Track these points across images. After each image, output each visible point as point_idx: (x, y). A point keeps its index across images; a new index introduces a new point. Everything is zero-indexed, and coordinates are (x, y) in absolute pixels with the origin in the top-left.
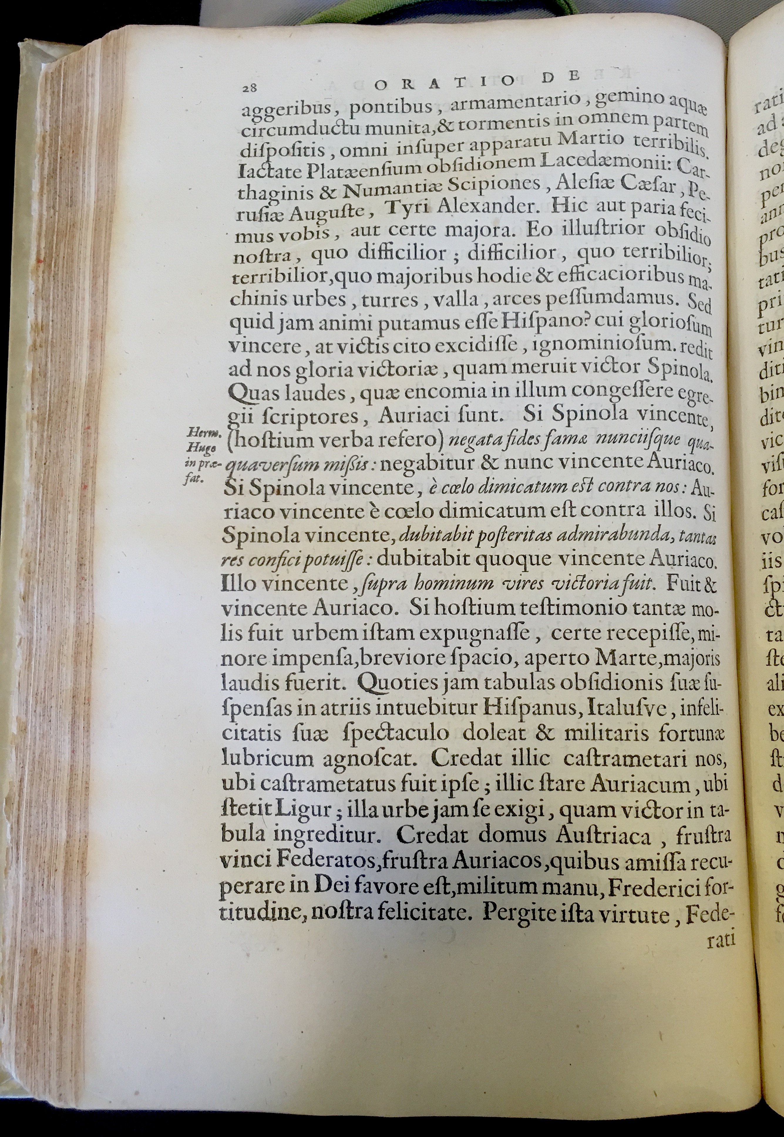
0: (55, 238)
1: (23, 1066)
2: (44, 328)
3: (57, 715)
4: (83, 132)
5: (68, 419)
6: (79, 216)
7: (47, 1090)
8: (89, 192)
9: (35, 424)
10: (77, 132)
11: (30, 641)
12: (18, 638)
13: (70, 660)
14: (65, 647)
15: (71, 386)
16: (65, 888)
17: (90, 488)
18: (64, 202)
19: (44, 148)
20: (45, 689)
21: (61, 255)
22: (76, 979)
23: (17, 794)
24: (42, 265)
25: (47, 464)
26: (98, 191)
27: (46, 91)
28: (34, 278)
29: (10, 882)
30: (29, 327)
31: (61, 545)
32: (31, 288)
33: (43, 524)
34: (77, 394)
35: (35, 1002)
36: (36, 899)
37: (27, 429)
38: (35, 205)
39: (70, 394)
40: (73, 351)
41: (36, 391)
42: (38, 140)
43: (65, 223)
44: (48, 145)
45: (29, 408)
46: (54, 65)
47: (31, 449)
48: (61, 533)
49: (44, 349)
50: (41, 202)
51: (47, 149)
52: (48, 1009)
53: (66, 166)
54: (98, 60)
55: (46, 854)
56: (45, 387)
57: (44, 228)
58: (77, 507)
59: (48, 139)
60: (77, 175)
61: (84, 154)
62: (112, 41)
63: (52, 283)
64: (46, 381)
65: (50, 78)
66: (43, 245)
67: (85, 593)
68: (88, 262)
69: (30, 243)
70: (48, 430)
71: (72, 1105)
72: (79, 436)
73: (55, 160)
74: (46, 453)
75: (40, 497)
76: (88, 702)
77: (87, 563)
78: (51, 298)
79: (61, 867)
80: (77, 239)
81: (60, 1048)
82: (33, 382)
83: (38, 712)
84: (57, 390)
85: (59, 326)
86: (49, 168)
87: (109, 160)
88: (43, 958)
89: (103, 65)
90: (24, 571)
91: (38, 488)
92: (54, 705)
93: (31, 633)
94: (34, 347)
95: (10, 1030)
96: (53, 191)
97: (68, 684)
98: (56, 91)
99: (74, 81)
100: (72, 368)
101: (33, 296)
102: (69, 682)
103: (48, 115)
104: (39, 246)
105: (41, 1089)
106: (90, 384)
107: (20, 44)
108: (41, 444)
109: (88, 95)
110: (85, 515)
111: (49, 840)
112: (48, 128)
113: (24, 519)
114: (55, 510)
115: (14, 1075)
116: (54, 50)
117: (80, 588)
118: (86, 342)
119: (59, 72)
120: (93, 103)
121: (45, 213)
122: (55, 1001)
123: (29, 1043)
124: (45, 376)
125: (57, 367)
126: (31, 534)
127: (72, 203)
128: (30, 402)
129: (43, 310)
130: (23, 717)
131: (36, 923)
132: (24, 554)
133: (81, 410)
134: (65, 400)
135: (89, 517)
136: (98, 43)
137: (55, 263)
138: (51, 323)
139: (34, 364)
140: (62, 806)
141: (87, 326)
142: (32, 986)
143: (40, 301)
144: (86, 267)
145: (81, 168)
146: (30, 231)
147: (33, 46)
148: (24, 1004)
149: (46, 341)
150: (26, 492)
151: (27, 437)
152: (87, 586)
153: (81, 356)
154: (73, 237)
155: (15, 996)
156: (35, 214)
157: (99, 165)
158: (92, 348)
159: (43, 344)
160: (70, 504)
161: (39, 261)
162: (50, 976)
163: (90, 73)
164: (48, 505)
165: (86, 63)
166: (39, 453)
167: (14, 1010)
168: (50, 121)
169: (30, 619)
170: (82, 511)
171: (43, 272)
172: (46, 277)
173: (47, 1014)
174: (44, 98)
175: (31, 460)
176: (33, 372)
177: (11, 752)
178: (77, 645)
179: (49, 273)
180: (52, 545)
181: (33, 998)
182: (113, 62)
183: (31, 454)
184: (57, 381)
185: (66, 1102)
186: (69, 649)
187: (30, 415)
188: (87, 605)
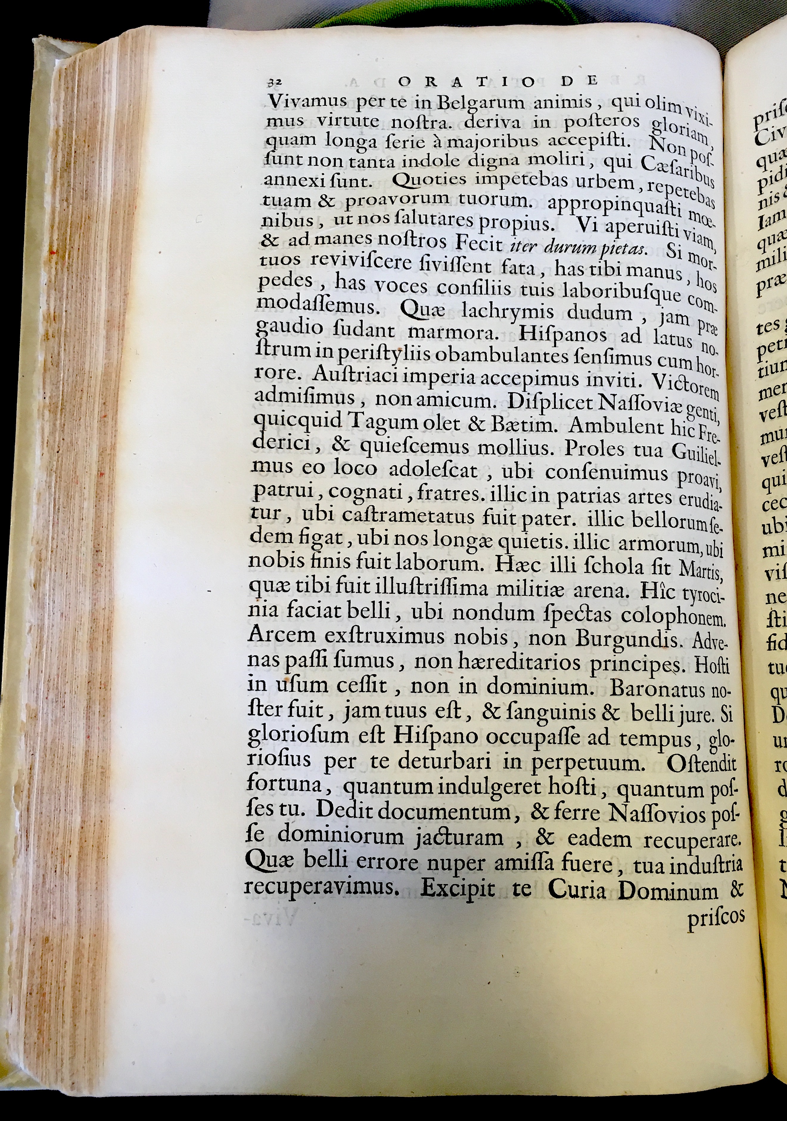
0: (69, 230)
1: (33, 1055)
2: (57, 319)
3: (71, 701)
4: (99, 127)
5: (83, 408)
6: (95, 209)
7: (59, 1079)
8: (105, 187)
9: (47, 413)
10: (93, 127)
11: (41, 628)
12: (28, 625)
13: (86, 645)
14: (80, 633)
15: (86, 376)
16: (79, 874)
17: (106, 476)
18: (78, 195)
19: (57, 142)
20: (58, 675)
21: (76, 246)
22: (91, 965)
23: (27, 782)
24: (55, 256)
25: (60, 452)
26: (114, 185)
27: (60, 86)
28: (47, 269)
29: (19, 871)
30: (41, 318)
31: (76, 533)
32: (44, 278)
33: (57, 511)
34: (93, 382)
35: (47, 989)
36: (47, 886)
37: (39, 418)
38: (48, 198)
39: (86, 383)
40: (88, 342)
41: (48, 381)
42: (51, 134)
43: (79, 216)
44: (61, 139)
45: (41, 398)
46: (69, 61)
47: (43, 438)
48: (76, 520)
49: (57, 339)
50: (54, 194)
51: (60, 143)
52: (61, 996)
53: (81, 159)
54: (115, 57)
55: (59, 840)
56: (58, 376)
57: (57, 220)
58: (93, 494)
59: (61, 133)
60: (94, 170)
61: (101, 148)
62: (130, 40)
63: (66, 274)
64: (58, 371)
65: (64, 74)
66: (55, 237)
67: (102, 580)
68: (105, 255)
69: (43, 234)
70: (61, 419)
71: (85, 1093)
72: (96, 425)
73: (69, 154)
74: (59, 441)
75: (53, 485)
76: (105, 686)
77: (104, 550)
78: (65, 289)
79: (75, 853)
80: (93, 231)
81: (73, 1037)
82: (45, 370)
83: (50, 698)
84: (70, 380)
85: (73, 316)
86: (62, 162)
87: (127, 154)
88: (55, 945)
89: (120, 63)
90: (34, 558)
91: (51, 476)
92: (68, 691)
93: (42, 620)
94: (47, 337)
95: (18, 1020)
96: (66, 185)
97: (83, 671)
98: (70, 86)
99: (90, 77)
100: (88, 358)
101: (45, 287)
102: (84, 667)
103: (62, 110)
104: (51, 238)
105: (52, 1079)
106: (106, 374)
107: (34, 40)
108: (52, 433)
109: (104, 91)
110: (101, 503)
111: (61, 825)
112: (61, 122)
113: (35, 507)
114: (69, 497)
115: (22, 1065)
116: (68, 47)
117: (97, 575)
118: (103, 332)
119: (74, 69)
120: (110, 99)
121: (58, 205)
122: (68, 989)
123: (40, 1032)
124: (58, 366)
125: (71, 357)
126: (41, 522)
127: (87, 195)
128: (42, 391)
129: (55, 301)
130: (33, 705)
131: (48, 911)
132: (35, 542)
133: (97, 399)
134: (80, 389)
135: (106, 504)
136: (114, 41)
137: (69, 255)
138: (64, 313)
139: (46, 355)
140: (76, 792)
141: (103, 316)
142: (44, 974)
143: (53, 292)
144: (102, 258)
145: (97, 162)
146: (43, 223)
147: (48, 42)
148: (34, 994)
149: (59, 330)
150: (37, 481)
151: (38, 426)
152: (103, 572)
153: (98, 346)
154: (89, 229)
155: (24, 986)
156: (48, 208)
157: (116, 160)
158: (108, 338)
159: (56, 334)
160: (86, 491)
161: (52, 253)
162: (63, 963)
163: (107, 69)
164: (62, 492)
165: (102, 61)
166: (51, 441)
167: (23, 1000)
168: (64, 116)
169: (41, 605)
170: (98, 497)
171: (56, 263)
172: (59, 267)
173: (60, 1001)
174: (57, 94)
175: (43, 448)
176: (45, 361)
177: (20, 740)
178: (93, 631)
179: (63, 264)
180: (66, 533)
181: (44, 986)
182: (131, 59)
183: (43, 442)
184: (71, 370)
185: (79, 1090)
186: (84, 636)
187: (42, 404)
188: (103, 590)
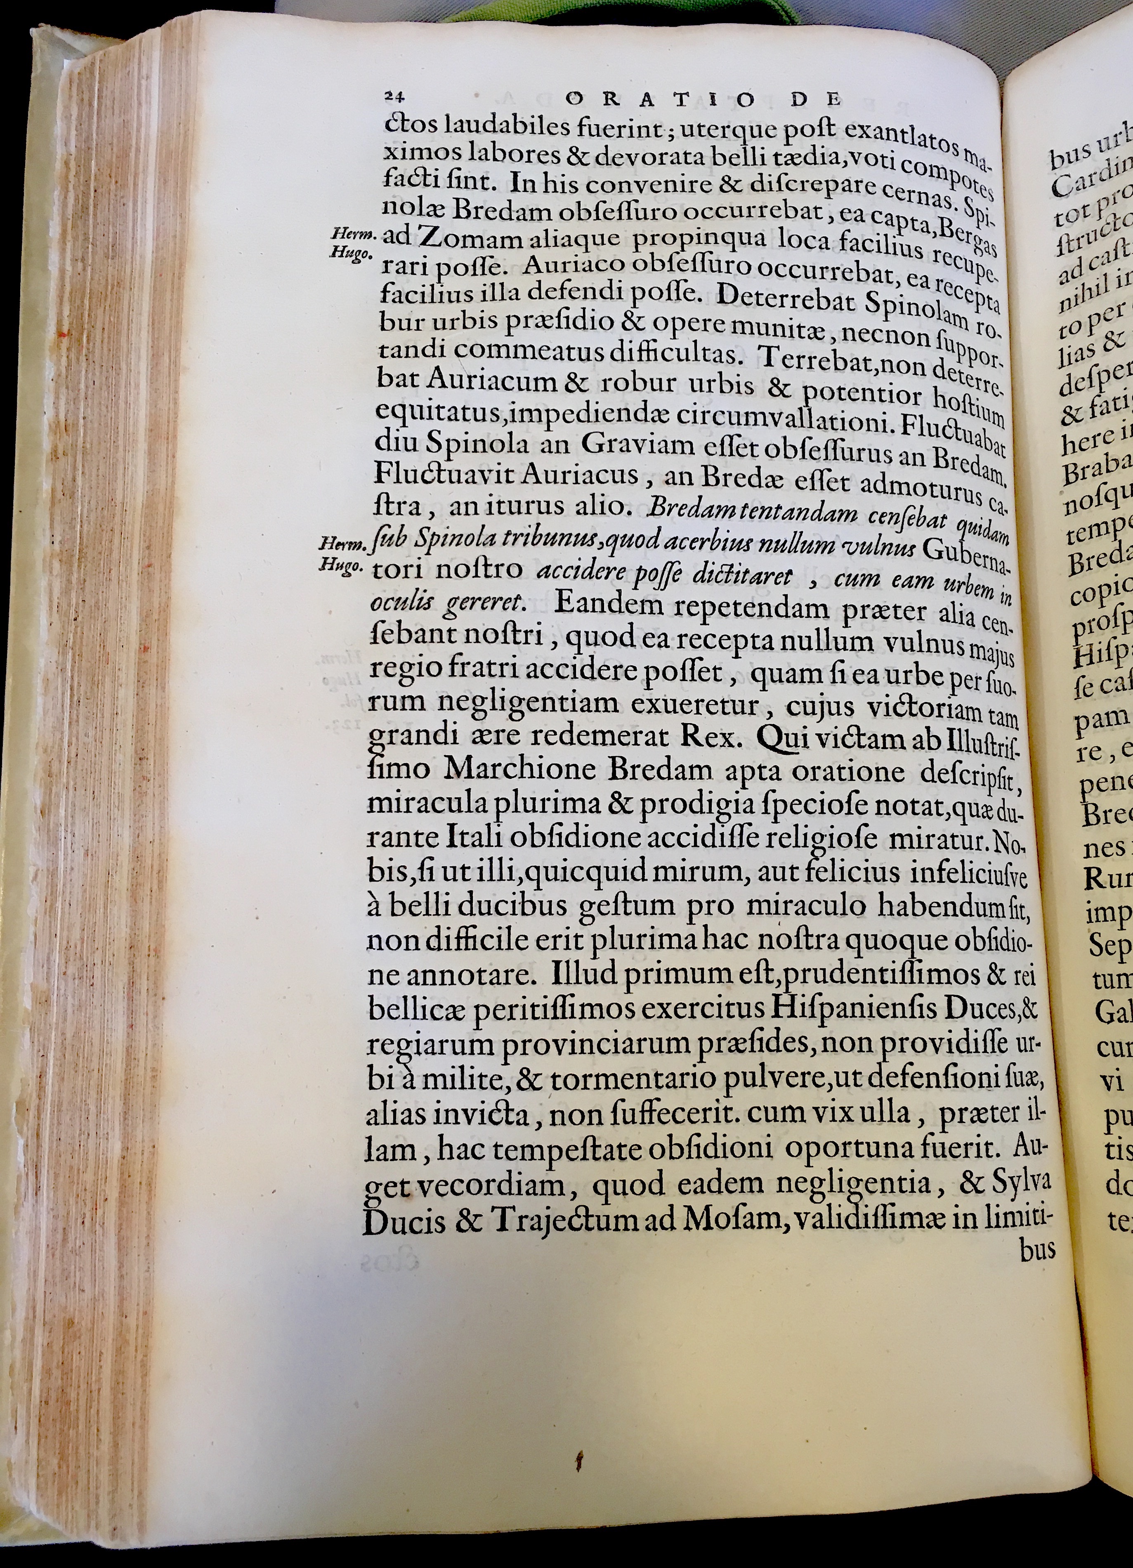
0: (87, 302)
1: (52, 1492)
2: (70, 428)
3: (103, 976)
4: (132, 154)
5: (115, 555)
6: (128, 271)
7: (93, 1523)
8: (143, 239)
9: (56, 565)
10: (124, 155)
11: (53, 873)
12: (32, 870)
13: (125, 894)
14: (117, 878)
15: (118, 508)
16: (121, 1225)
17: (154, 650)
18: (100, 252)
19: (67, 177)
20: (82, 939)
21: (99, 326)
22: (140, 1357)
23: (34, 1095)
24: (65, 341)
25: (79, 619)
26: (157, 237)
27: (70, 97)
28: (54, 357)
29: (24, 1226)
30: (46, 428)
31: (107, 733)
32: (49, 371)
33: (76, 703)
34: (128, 519)
35: (73, 1395)
36: (70, 1245)
37: (44, 571)
38: (54, 257)
39: (117, 519)
40: (121, 460)
41: (57, 518)
42: (58, 165)
43: (103, 282)
44: (73, 172)
45: (47, 542)
46: (84, 62)
47: (51, 601)
48: (107, 715)
49: (70, 459)
50: (63, 251)
51: (71, 176)
52: (95, 1404)
53: (105, 201)
54: (157, 55)
55: (89, 1177)
56: (73, 512)
57: (68, 288)
58: (132, 677)
59: (73, 165)
60: (125, 215)
61: (135, 185)
62: (178, 31)
63: (84, 364)
64: (73, 503)
65: (76, 81)
66: (66, 312)
67: (148, 799)
68: (144, 334)
69: (47, 309)
70: (79, 572)
71: (133, 1543)
72: (135, 577)
73: (86, 194)
74: (77, 604)
75: (69, 667)
76: (157, 952)
77: (151, 756)
78: (82, 386)
79: (113, 1194)
80: (126, 303)
81: (115, 1460)
82: (53, 504)
83: (69, 972)
84: (93, 517)
85: (96, 425)
86: (75, 206)
87: (175, 194)
88: (83, 1330)
89: (164, 64)
90: (41, 774)
91: (64, 654)
92: (98, 961)
93: (55, 862)
94: (54, 455)
95: (27, 1442)
96: (81, 238)
97: (122, 931)
98: (86, 98)
99: (117, 85)
100: (120, 482)
101: (52, 385)
102: (123, 927)
103: (73, 132)
104: (60, 314)
105: (82, 1522)
106: (150, 506)
107: (33, 31)
108: (66, 591)
109: (140, 104)
110: (146, 690)
111: (91, 1157)
112: (73, 150)
113: (40, 700)
114: (95, 683)
115: (33, 1508)
116: (82, 43)
117: (139, 792)
118: (142, 446)
119: (92, 73)
120: (148, 115)
121: (69, 268)
122: (106, 1392)
123: (63, 1457)
124: (72, 496)
125: (94, 483)
126: (51, 721)
127: (114, 251)
128: (48, 534)
129: (67, 403)
130: (43, 986)
131: (72, 1280)
132: (41, 750)
133: (136, 541)
134: (109, 528)
135: (153, 690)
136: (154, 34)
137: (88, 337)
138: (81, 421)
139: (54, 479)
140: (114, 1106)
141: (143, 424)
142: (66, 1374)
143: (63, 390)
144: (142, 340)
145: (131, 204)
146: (47, 291)
147: (53, 34)
148: (51, 1403)
149: (74, 446)
150: (42, 662)
151: (43, 583)
152: (150, 788)
153: (135, 466)
154: (119, 300)
155: (36, 1392)
156: (54, 269)
157: (159, 201)
158: (151, 454)
159: (70, 452)
160: (122, 676)
161: (61, 335)
162: (96, 1355)
163: (144, 72)
164: (83, 677)
165: (136, 60)
166: (64, 606)
167: (34, 1412)
168: (77, 141)
169: (53, 841)
170: (141, 683)
171: (68, 349)
172: (73, 356)
173: (93, 1411)
174: (67, 108)
175: (51, 615)
176: (53, 490)
177: (23, 1036)
178: (136, 873)
179: (79, 352)
180: (91, 733)
181: (68, 1390)
182: (180, 60)
183: (51, 607)
184: (93, 503)
185: (123, 1539)
186: (122, 881)
187: (48, 550)
188: (151, 816)
